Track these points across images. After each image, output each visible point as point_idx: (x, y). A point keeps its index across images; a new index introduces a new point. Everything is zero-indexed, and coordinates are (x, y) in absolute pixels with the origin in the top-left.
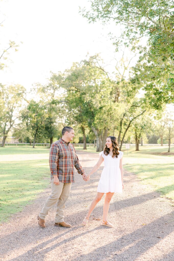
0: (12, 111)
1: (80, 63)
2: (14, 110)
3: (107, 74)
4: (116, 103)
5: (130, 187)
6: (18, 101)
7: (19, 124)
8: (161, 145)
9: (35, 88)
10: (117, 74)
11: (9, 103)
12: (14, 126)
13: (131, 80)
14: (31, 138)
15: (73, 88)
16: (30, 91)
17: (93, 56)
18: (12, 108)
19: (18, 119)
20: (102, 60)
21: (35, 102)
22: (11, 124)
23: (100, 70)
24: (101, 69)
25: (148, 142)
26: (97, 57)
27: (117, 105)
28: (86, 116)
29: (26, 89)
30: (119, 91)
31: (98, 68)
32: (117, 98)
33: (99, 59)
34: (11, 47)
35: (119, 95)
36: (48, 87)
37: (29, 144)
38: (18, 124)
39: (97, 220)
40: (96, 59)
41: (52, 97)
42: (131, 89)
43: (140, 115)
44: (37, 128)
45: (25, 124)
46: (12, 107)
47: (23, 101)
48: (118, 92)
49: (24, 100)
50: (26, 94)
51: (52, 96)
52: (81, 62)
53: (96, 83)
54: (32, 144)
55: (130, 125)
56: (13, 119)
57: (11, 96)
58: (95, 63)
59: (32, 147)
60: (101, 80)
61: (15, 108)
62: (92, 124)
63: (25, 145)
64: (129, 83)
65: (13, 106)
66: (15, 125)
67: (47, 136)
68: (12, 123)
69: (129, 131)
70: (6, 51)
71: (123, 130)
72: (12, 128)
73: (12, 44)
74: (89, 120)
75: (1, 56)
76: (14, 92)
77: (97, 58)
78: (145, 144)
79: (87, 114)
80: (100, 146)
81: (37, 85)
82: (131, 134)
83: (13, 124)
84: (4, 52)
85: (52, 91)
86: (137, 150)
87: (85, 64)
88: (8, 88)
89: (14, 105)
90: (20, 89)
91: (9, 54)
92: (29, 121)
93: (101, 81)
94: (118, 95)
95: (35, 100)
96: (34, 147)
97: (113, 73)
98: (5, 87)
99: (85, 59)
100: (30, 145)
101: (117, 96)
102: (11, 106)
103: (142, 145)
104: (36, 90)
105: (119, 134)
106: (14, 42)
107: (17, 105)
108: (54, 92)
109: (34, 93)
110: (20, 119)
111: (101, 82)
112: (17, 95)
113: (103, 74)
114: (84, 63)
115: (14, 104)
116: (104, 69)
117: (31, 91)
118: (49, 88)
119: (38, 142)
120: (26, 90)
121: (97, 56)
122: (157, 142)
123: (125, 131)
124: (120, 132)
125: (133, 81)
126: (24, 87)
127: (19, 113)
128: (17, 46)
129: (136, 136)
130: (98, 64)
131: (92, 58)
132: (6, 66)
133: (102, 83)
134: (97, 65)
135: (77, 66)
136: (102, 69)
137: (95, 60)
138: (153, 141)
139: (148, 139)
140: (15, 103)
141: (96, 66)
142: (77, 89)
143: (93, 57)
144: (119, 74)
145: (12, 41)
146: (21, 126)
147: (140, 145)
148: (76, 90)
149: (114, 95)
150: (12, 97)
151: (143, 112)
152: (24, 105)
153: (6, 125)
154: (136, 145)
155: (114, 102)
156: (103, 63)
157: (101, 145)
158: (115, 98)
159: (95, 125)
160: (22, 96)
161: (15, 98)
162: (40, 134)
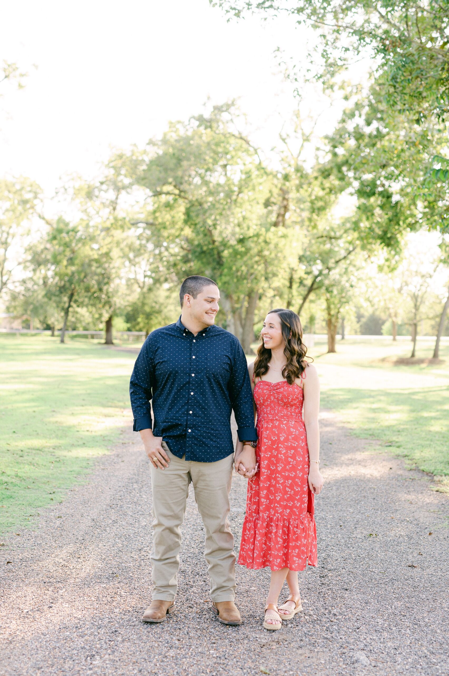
0: (5, 245)
1: (187, 123)
3: (257, 153)
4: (281, 228)
7: (24, 282)
8: (391, 337)
9: (66, 187)
10: (283, 152)
12: (10, 286)
15: (169, 188)
16: (55, 194)
17: (219, 104)
18: (7, 239)
19: (22, 266)
20: (244, 115)
21: (67, 225)
23: (240, 141)
24: (241, 138)
26: (233, 108)
27: (283, 233)
29: (41, 185)
30: (287, 196)
31: (233, 136)
32: (281, 216)
33: (237, 112)
34: (6, 77)
35: (288, 208)
36: (102, 183)
37: (49, 332)
38: (21, 280)
40: (229, 113)
42: (321, 193)
43: (340, 260)
44: (70, 292)
47: (35, 220)
48: (285, 199)
49: (38, 218)
50: (42, 201)
51: (111, 208)
52: (189, 120)
53: (229, 174)
54: (57, 333)
56: (8, 266)
58: (227, 123)
59: (58, 339)
60: (242, 167)
61: (13, 237)
64: (316, 178)
65: (8, 233)
66: (14, 282)
67: (97, 312)
68: (5, 279)
69: (313, 301)
71: (297, 300)
72: (4, 290)
73: (9, 71)
76: (11, 196)
77: (232, 110)
79: (201, 256)
81: (73, 179)
82: (316, 310)
83: (8, 279)
85: (111, 195)
86: (331, 350)
89: (11, 231)
92: (50, 274)
93: (241, 171)
94: (285, 207)
95: (67, 219)
96: (62, 341)
97: (272, 149)
100: (52, 335)
101: (282, 211)
102: (2, 232)
103: (343, 338)
104: (71, 191)
107: (20, 231)
108: (117, 198)
109: (65, 200)
110: (25, 268)
111: (242, 174)
112: (19, 204)
113: (247, 151)
114: (197, 123)
115: (10, 227)
116: (250, 139)
117: (57, 193)
118: (104, 187)
119: (73, 328)
120: (43, 193)
121: (233, 104)
123: (301, 301)
124: (289, 304)
128: (23, 75)
129: (329, 315)
130: (234, 125)
131: (218, 109)
133: (244, 176)
134: (232, 129)
135: (178, 130)
136: (245, 138)
137: (225, 116)
139: (358, 323)
140: (14, 226)
141: (230, 130)
142: (178, 189)
143: (222, 106)
144: (289, 154)
147: (338, 337)
148: (177, 192)
149: (274, 208)
150: (7, 210)
151: (347, 252)
152: (38, 230)
154: (329, 339)
155: (275, 225)
156: (246, 123)
158: (276, 215)
159: (226, 285)
160: (32, 207)
161: (13, 211)
162: (78, 306)
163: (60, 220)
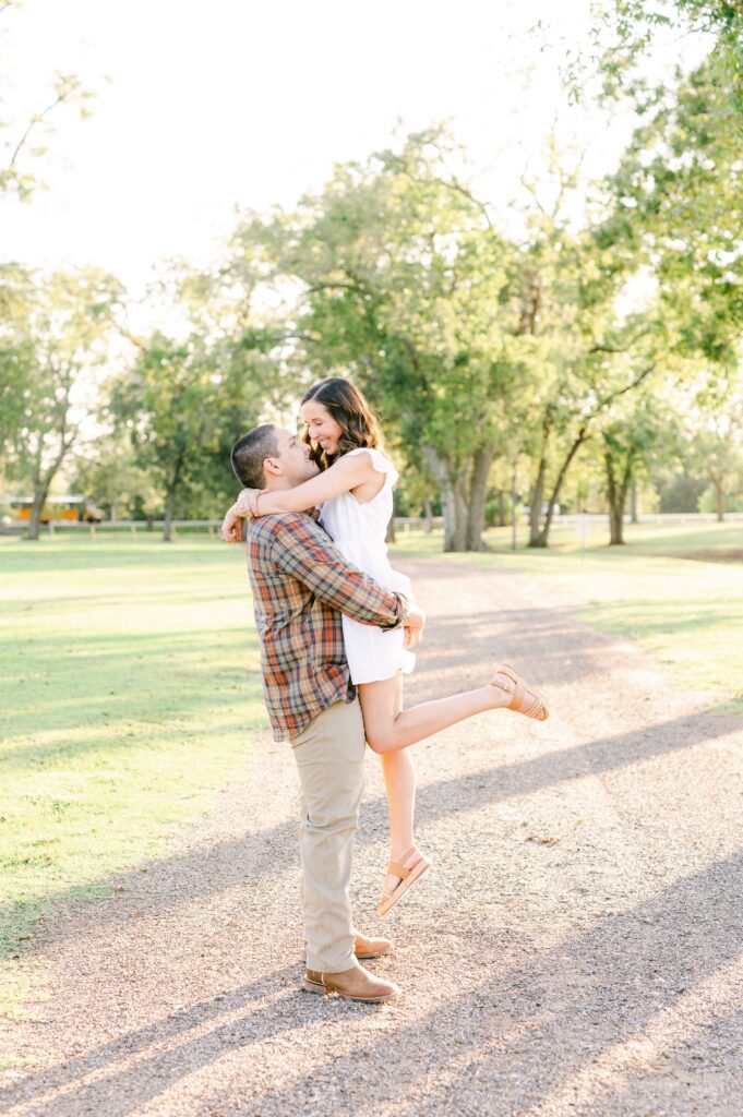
0: (66, 382)
1: (364, 165)
2: (73, 380)
3: (483, 211)
4: (528, 337)
5: (640, 701)
6: (92, 338)
7: (98, 442)
8: (715, 516)
9: (164, 282)
10: (528, 208)
11: (53, 348)
12: (77, 449)
13: (594, 235)
14: (155, 500)
15: (339, 276)
16: (146, 294)
17: (419, 131)
18: (68, 371)
19: (94, 417)
20: (461, 147)
21: (169, 344)
22: (63, 441)
23: (457, 193)
24: (457, 188)
25: (658, 506)
26: (441, 137)
27: (533, 345)
28: (399, 400)
29: (123, 283)
30: (536, 283)
31: (443, 183)
32: (528, 317)
33: (449, 144)
34: (61, 99)
35: (539, 303)
36: (223, 272)
37: (143, 524)
38: (94, 438)
39: (545, 842)
40: (435, 145)
41: (242, 320)
42: (597, 275)
43: (628, 388)
44: (177, 457)
45: (127, 440)
46: (65, 366)
47: (114, 338)
48: (532, 288)
49: (119, 335)
50: (124, 307)
51: (241, 314)
52: (369, 161)
53: (437, 249)
54: (157, 524)
55: (585, 435)
56: (72, 416)
57: (60, 316)
58: (433, 162)
59: (160, 535)
60: (460, 237)
61: (78, 370)
62: (425, 430)
63: (128, 529)
64: (587, 249)
65: (70, 363)
66: (83, 443)
67: (222, 489)
68: (68, 437)
69: (582, 459)
70: (41, 121)
71: (556, 459)
72: (68, 457)
73: (65, 87)
74: (407, 417)
75: (22, 142)
76: (73, 299)
77: (441, 140)
78: (645, 513)
79: (398, 388)
80: (458, 526)
81: (174, 268)
82: (588, 474)
83: (73, 439)
84: (33, 121)
85: (238, 291)
86: (617, 540)
87: (386, 169)
88: (45, 283)
89: (76, 359)
90: (102, 287)
91: (54, 130)
92: (142, 427)
93: (458, 243)
94: (535, 302)
95: (168, 334)
96: (167, 539)
97: (510, 205)
98: (36, 279)
99: (388, 148)
100: (150, 529)
101: (530, 309)
102: (60, 361)
103: (634, 520)
104: (172, 288)
105: (535, 473)
106: (74, 76)
107: (89, 357)
108: (248, 297)
109: (163, 303)
110: (101, 418)
111: (460, 248)
112: (86, 313)
113: (467, 208)
114: (382, 164)
115: (73, 352)
116: (471, 188)
117: (149, 292)
118: (227, 279)
119: (182, 515)
120: (125, 292)
121: (441, 130)
122: (700, 506)
123: (564, 460)
124: (543, 465)
125: (605, 239)
126: (115, 275)
127: (99, 394)
128: (85, 95)
129: (611, 481)
130: (441, 165)
131: (417, 140)
132: (45, 187)
133: (463, 252)
134: (439, 172)
135: (350, 176)
136: (464, 188)
137: (428, 151)
138: (680, 500)
139: (658, 492)
140: (80, 349)
141: (436, 175)
142: (355, 278)
143: (423, 134)
144: (539, 211)
145: (65, 76)
146: (109, 446)
147: (626, 518)
148: (351, 282)
149: (515, 304)
150: (68, 324)
151: (640, 374)
152: (121, 356)
153: (41, 443)
154: (611, 522)
155: (517, 333)
156: (465, 161)
157: (464, 523)
158: (519, 316)
159: (439, 437)
160: (109, 317)
161: (78, 324)
162: (191, 480)
163: (157, 336)
